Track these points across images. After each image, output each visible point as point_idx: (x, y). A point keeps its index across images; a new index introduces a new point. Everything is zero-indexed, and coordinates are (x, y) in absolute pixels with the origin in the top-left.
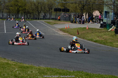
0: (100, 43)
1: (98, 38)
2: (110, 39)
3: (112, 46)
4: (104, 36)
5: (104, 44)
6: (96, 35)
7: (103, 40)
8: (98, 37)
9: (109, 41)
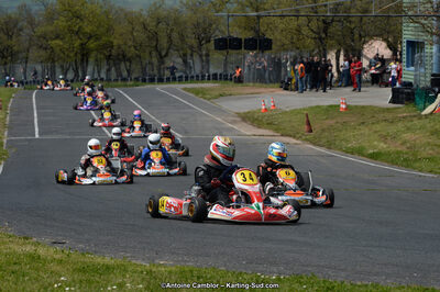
0: (393, 163)
1: (382, 144)
2: (429, 143)
3: (436, 173)
4: (407, 136)
5: (407, 167)
6: (376, 132)
7: (404, 149)
8: (384, 138)
9: (424, 154)
